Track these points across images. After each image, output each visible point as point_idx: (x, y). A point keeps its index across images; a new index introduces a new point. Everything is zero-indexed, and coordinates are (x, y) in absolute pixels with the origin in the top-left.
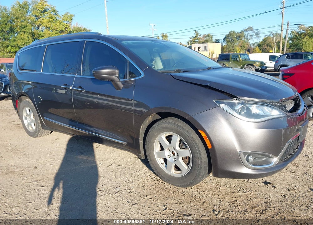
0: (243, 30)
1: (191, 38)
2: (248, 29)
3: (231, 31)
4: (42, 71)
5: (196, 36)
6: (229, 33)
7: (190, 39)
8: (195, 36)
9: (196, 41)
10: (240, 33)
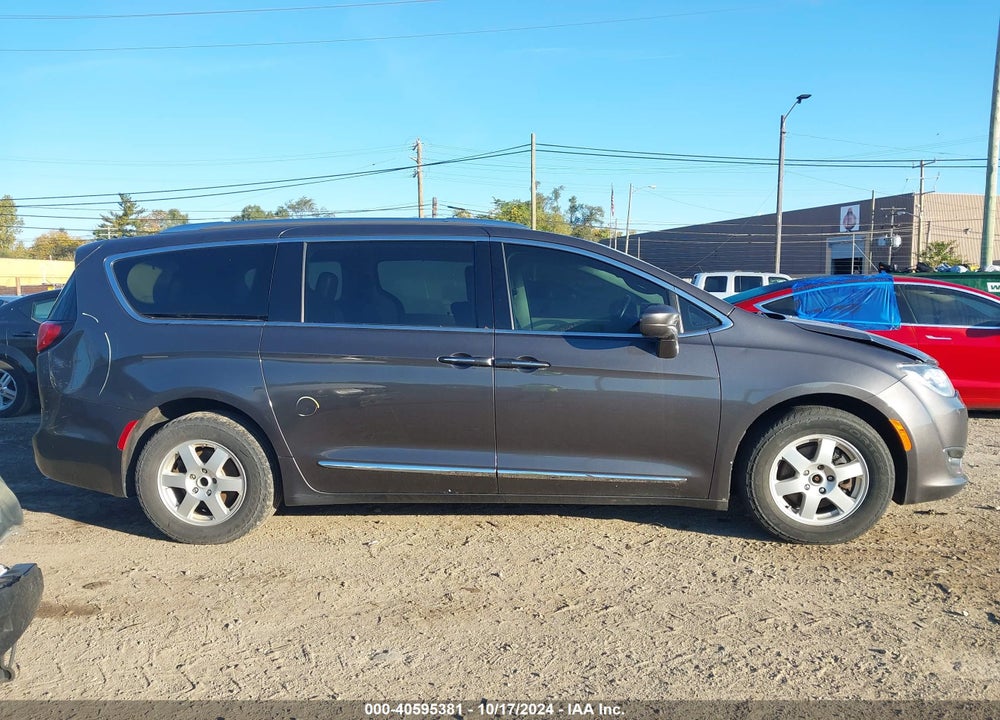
0: (285, 207)
1: (107, 220)
2: (298, 204)
3: (250, 207)
4: (303, 320)
5: (125, 215)
6: (244, 211)
7: (103, 222)
8: (121, 213)
9: (126, 231)
10: (277, 214)
